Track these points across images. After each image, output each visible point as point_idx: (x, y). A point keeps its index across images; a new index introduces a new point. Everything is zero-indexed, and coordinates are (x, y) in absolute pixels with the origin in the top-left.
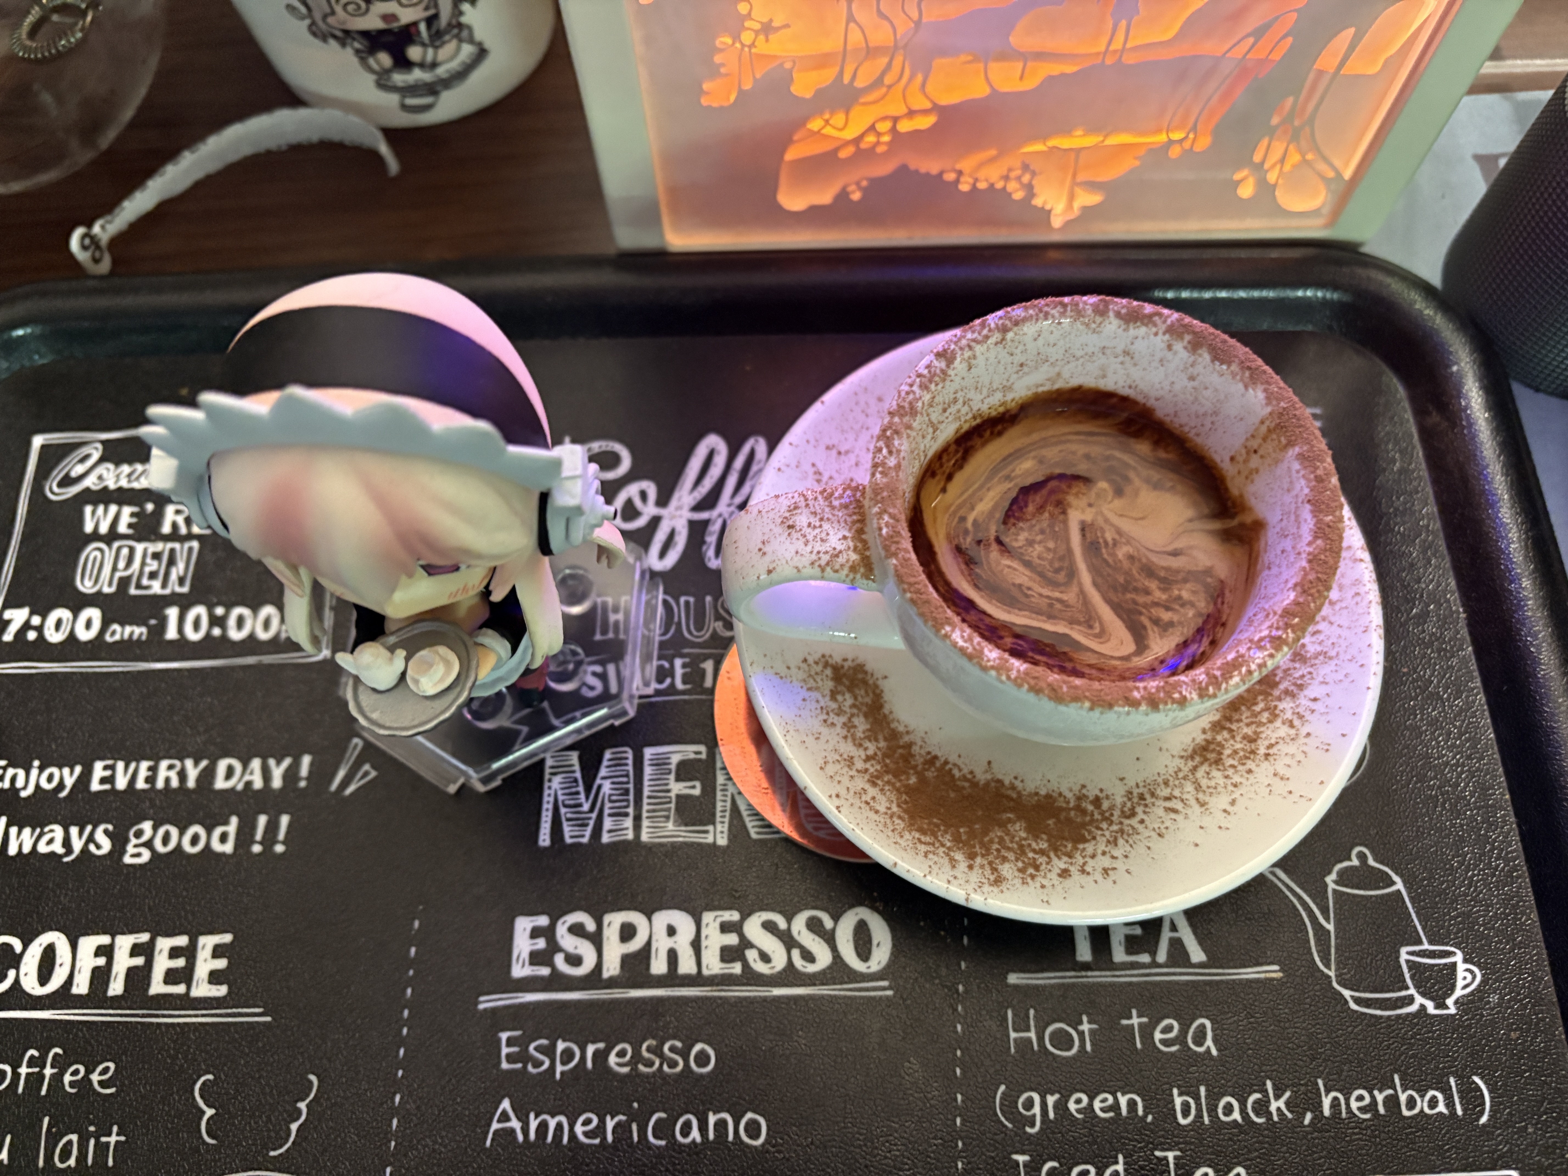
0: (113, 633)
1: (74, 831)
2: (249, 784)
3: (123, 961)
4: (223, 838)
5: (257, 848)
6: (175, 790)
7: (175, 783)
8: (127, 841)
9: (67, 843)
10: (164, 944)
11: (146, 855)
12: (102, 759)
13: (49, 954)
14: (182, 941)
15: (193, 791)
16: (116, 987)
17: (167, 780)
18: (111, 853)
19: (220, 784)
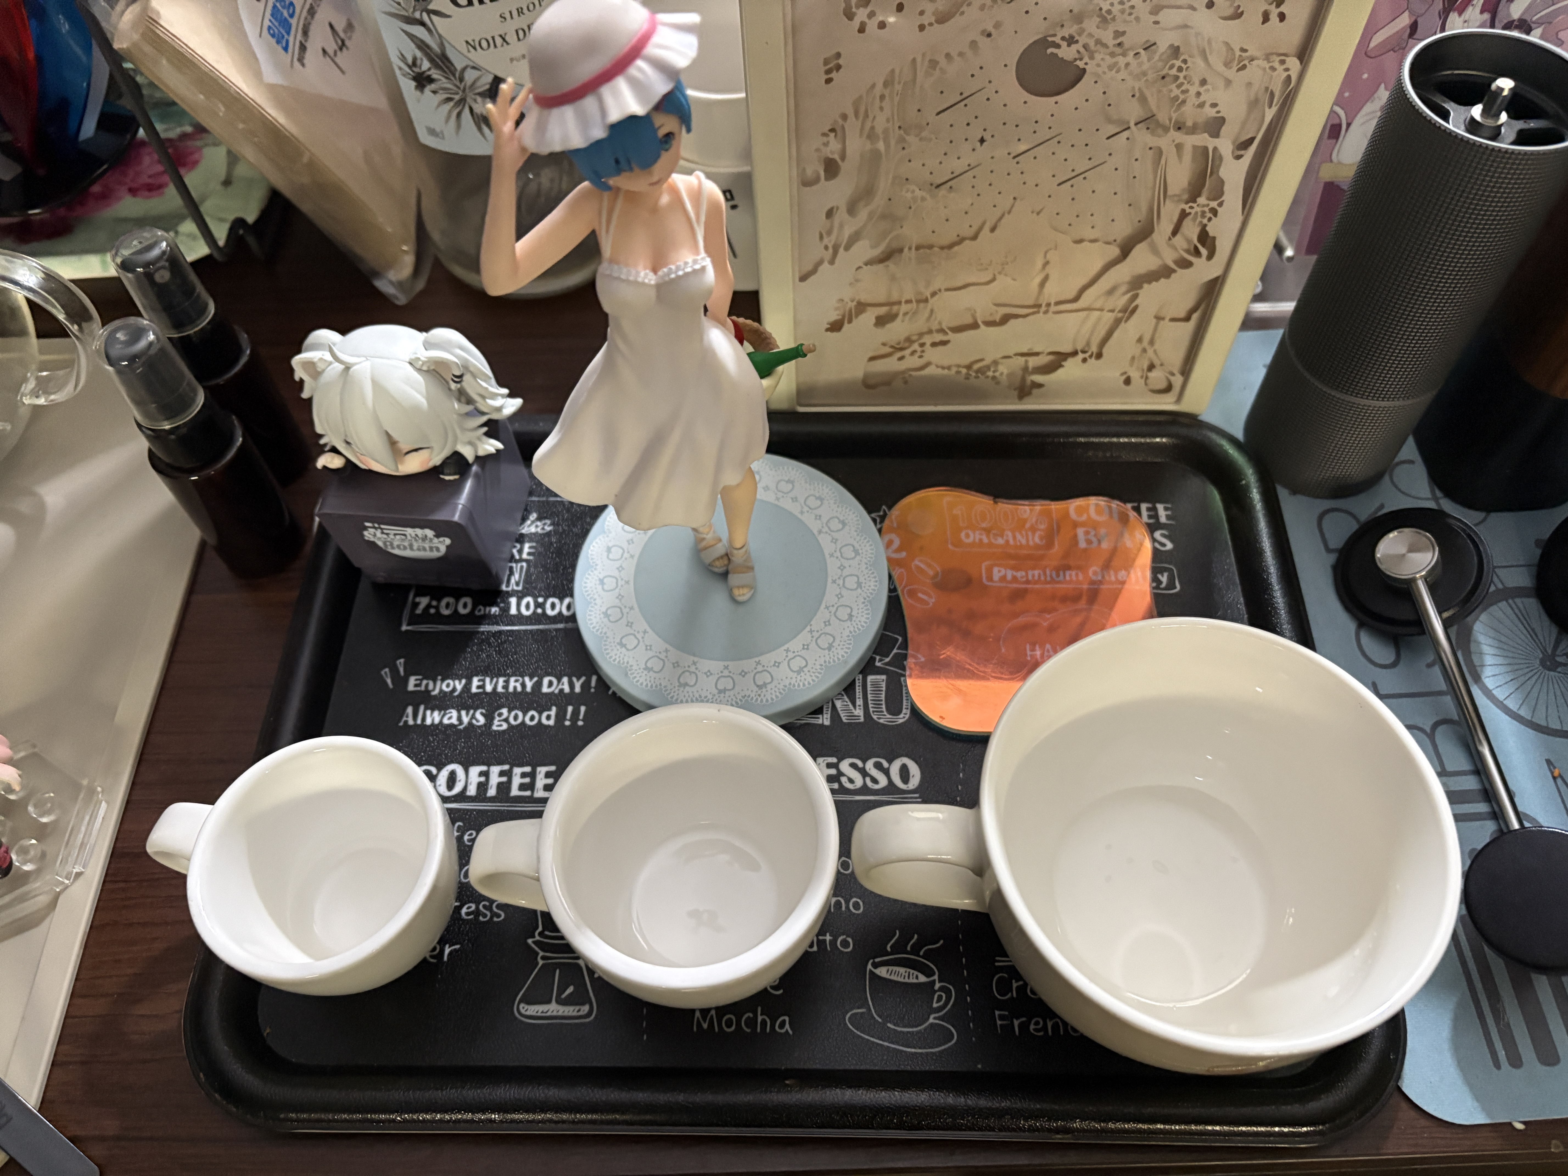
0: (480, 610)
1: (463, 713)
2: (562, 690)
3: (495, 779)
4: (548, 718)
5: (567, 723)
6: (520, 693)
7: (519, 689)
8: (493, 719)
9: (459, 718)
10: (518, 771)
11: (505, 726)
12: (477, 675)
13: (453, 774)
14: (528, 769)
15: (530, 693)
16: (492, 792)
17: (515, 688)
18: (485, 725)
19: (545, 689)
